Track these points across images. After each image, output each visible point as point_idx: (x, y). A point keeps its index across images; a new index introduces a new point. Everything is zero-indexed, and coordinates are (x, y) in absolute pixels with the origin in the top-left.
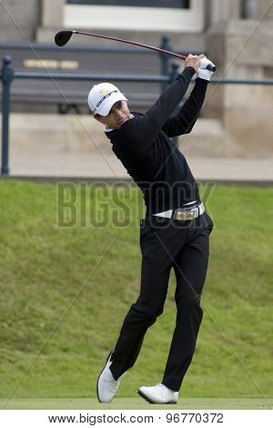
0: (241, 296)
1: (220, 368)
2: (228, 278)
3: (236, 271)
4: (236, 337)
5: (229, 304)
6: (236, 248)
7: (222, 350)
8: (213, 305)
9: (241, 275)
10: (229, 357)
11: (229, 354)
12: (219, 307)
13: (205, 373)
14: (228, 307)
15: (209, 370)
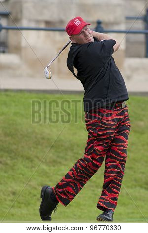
0: (40, 160)
1: (29, 204)
2: (32, 149)
3: (37, 145)
4: (39, 185)
5: (33, 165)
6: (37, 131)
7: (30, 193)
8: (24, 165)
9: (40, 147)
10: (34, 198)
11: (35, 196)
12: (27, 167)
13: (20, 207)
14: (32, 167)
15: (23, 205)
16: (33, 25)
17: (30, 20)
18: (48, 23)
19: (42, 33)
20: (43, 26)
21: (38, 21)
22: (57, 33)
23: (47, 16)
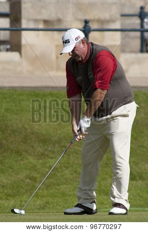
16: (32, 26)
17: (28, 20)
18: (46, 22)
19: (41, 32)
20: (41, 26)
21: (36, 21)
22: (56, 33)
23: (45, 16)
